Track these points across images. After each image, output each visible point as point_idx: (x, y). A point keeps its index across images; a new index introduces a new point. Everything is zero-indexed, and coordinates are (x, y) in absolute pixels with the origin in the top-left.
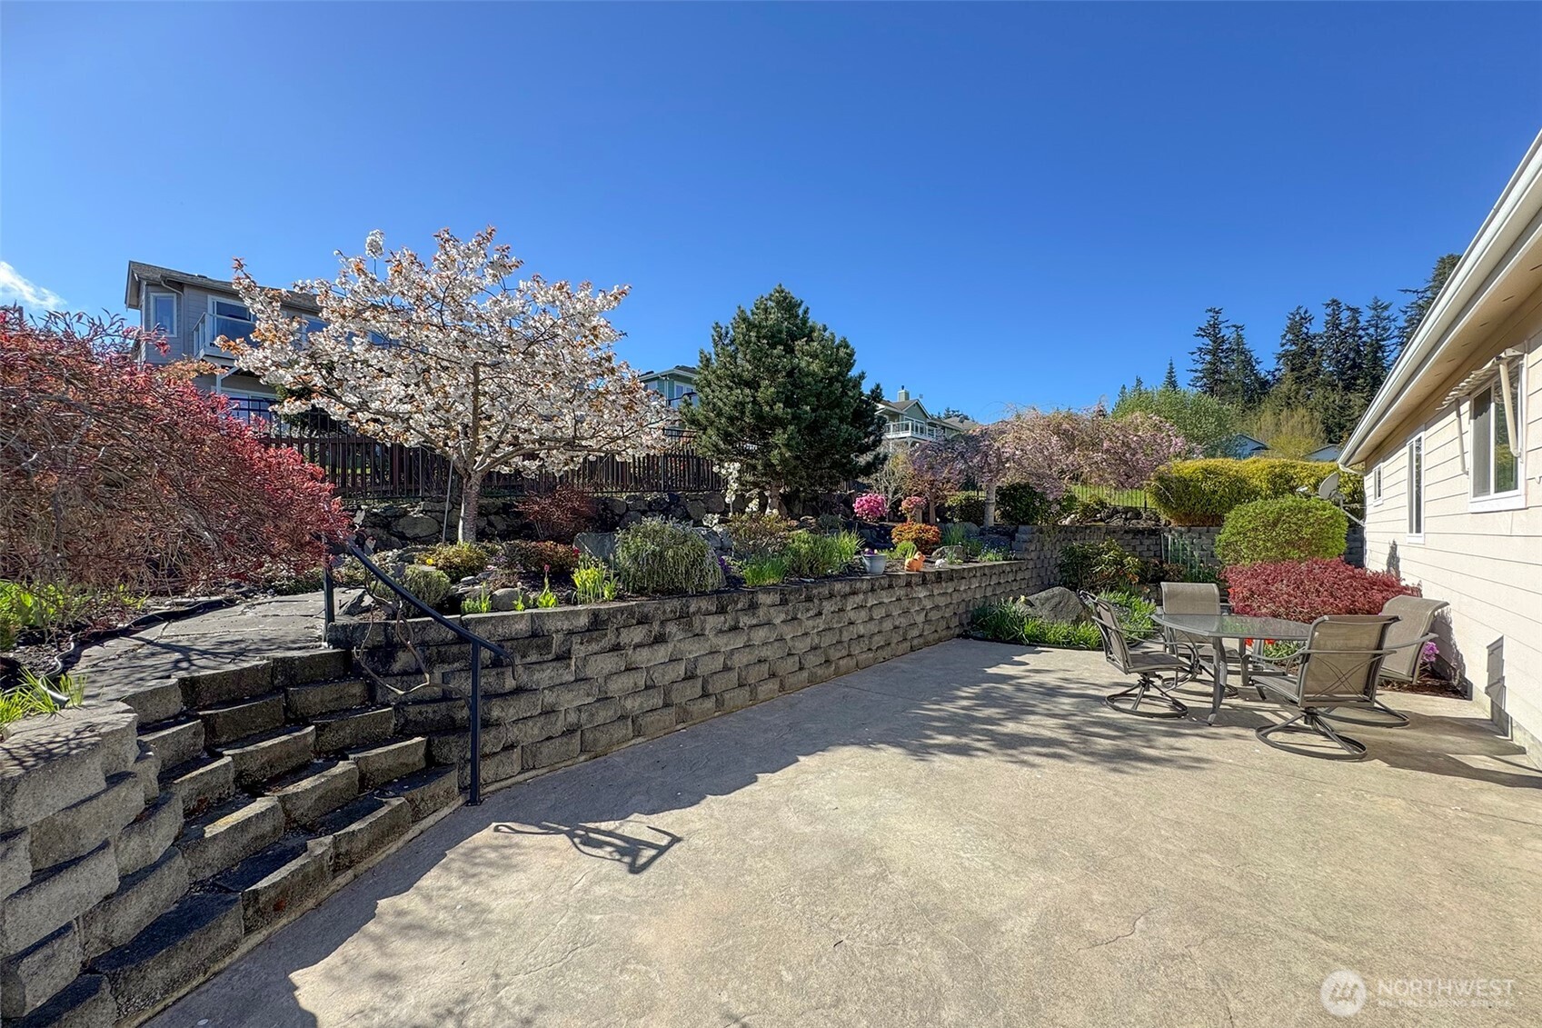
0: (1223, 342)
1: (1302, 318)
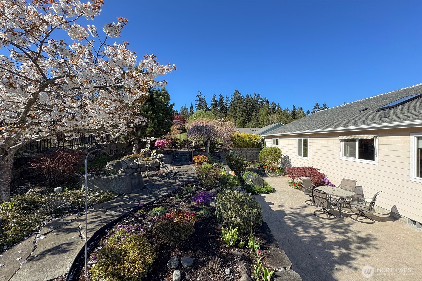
0: (202, 99)
1: (215, 97)
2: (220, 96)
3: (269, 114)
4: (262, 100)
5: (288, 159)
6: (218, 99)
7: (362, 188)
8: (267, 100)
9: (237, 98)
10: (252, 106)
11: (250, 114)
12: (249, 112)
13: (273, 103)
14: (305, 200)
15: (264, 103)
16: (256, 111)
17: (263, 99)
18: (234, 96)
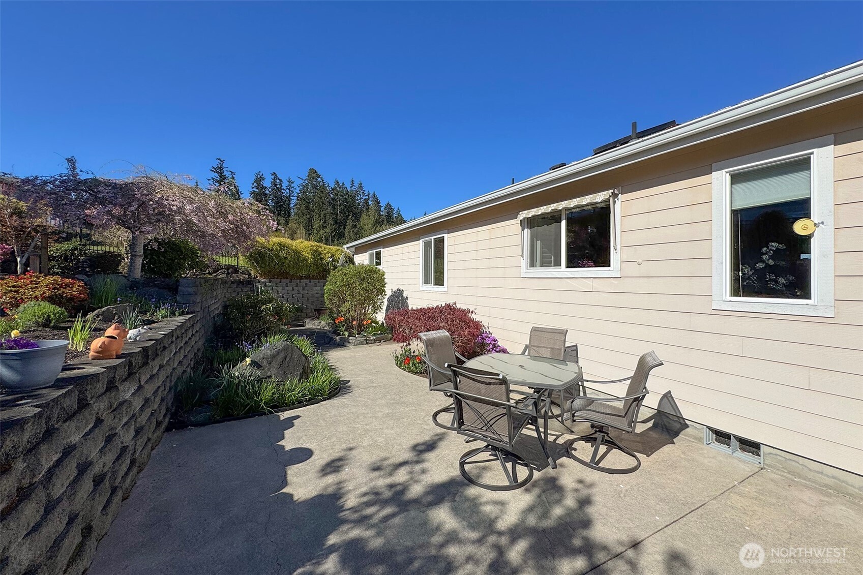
0: (225, 178)
1: (260, 177)
2: (273, 177)
3: (380, 226)
4: (367, 197)
5: (403, 297)
6: (267, 183)
7: (577, 350)
8: (377, 199)
9: (315, 187)
10: (345, 207)
11: (342, 223)
12: (340, 217)
13: (388, 205)
14: (435, 411)
15: (370, 203)
16: (353, 218)
17: (368, 195)
18: (306, 181)
